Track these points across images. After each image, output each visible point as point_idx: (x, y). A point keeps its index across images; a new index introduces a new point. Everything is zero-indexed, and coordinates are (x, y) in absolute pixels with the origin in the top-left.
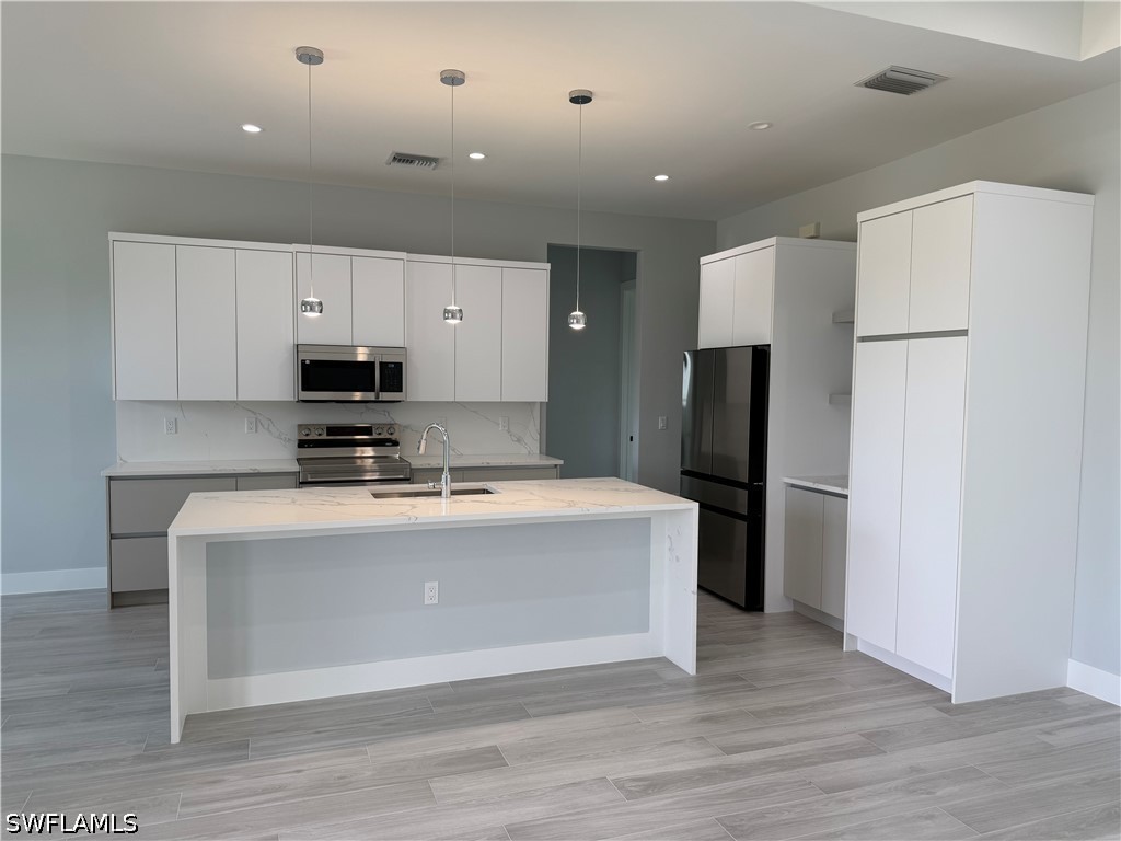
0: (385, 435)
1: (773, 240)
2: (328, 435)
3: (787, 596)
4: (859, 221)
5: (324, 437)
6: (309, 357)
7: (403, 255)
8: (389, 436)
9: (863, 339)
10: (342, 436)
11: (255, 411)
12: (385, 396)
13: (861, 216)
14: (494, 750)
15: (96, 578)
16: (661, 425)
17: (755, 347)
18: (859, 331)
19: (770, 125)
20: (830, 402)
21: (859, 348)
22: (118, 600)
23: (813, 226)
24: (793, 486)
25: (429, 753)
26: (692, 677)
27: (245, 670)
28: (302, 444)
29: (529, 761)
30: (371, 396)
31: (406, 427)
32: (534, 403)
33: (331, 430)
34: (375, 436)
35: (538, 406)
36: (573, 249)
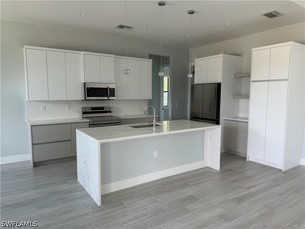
0: (108, 110)
1: (222, 55)
2: (92, 110)
3: (223, 148)
4: (252, 51)
5: (91, 111)
7: (114, 56)
8: (109, 110)
10: (95, 110)
12: (111, 98)
13: (253, 49)
16: (176, 105)
19: (231, 24)
20: (233, 98)
21: (252, 84)
22: (36, 165)
23: (223, 51)
26: (219, 171)
28: (84, 113)
29: (204, 198)
30: (106, 98)
32: (146, 99)
33: (93, 109)
34: (105, 110)
35: (147, 100)
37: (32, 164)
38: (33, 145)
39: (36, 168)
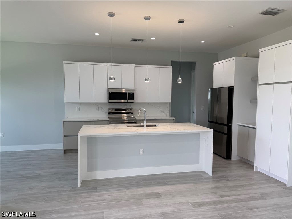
0: (129, 111)
1: (234, 58)
2: (116, 111)
3: (238, 155)
4: (259, 52)
5: (115, 112)
6: (111, 92)
7: (134, 65)
8: (130, 112)
9: (260, 85)
10: (119, 112)
11: (98, 105)
12: (130, 101)
13: (260, 50)
14: (158, 193)
15: (60, 146)
16: (202, 109)
17: (229, 87)
18: (259, 82)
19: (234, 26)
20: (251, 102)
21: (259, 87)
22: (66, 152)
23: (245, 54)
24: (240, 125)
25: (141, 193)
26: (211, 176)
27: (96, 170)
28: (109, 113)
29: (167, 196)
30: (126, 101)
31: (135, 109)
32: (168, 103)
33: (117, 110)
34: (127, 112)
35: (169, 104)
36: (178, 62)
37: (63, 152)
38: (64, 136)
39: (66, 154)
